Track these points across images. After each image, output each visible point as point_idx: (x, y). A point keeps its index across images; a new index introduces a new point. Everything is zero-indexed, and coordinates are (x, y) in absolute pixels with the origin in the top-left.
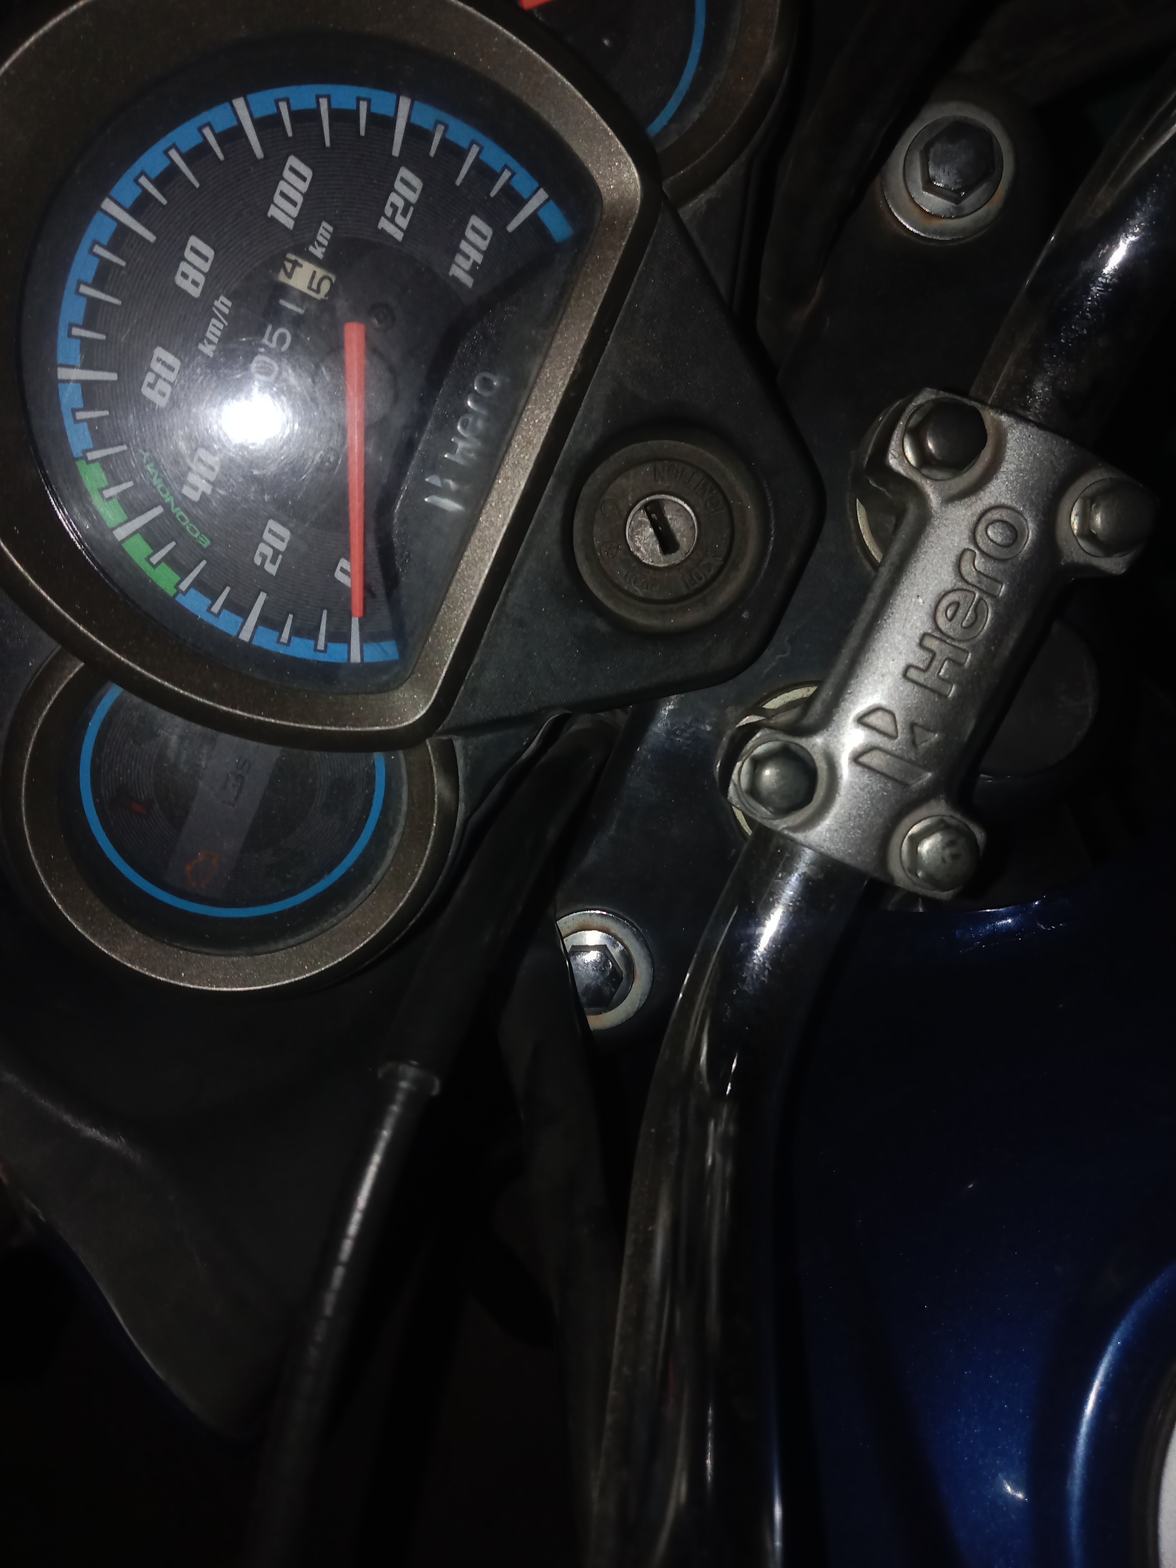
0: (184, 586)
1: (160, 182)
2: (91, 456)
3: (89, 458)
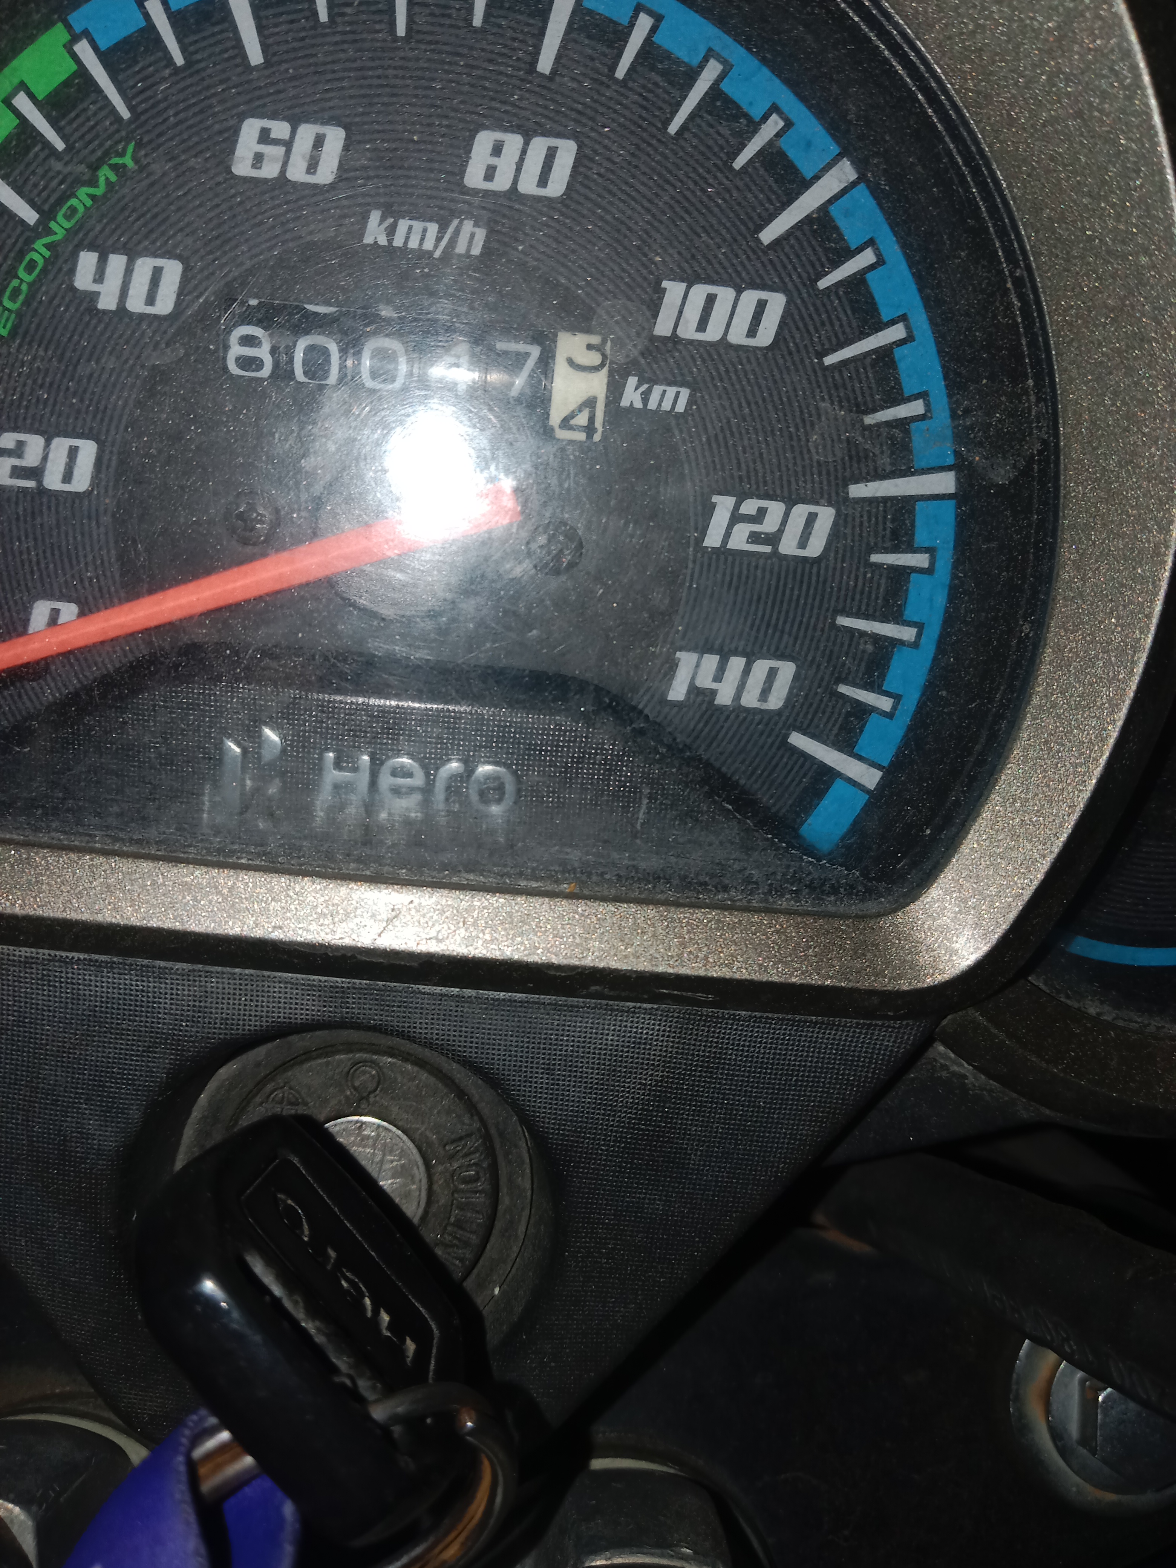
1: (654, 56)
2: (83, 49)
3: (77, 48)
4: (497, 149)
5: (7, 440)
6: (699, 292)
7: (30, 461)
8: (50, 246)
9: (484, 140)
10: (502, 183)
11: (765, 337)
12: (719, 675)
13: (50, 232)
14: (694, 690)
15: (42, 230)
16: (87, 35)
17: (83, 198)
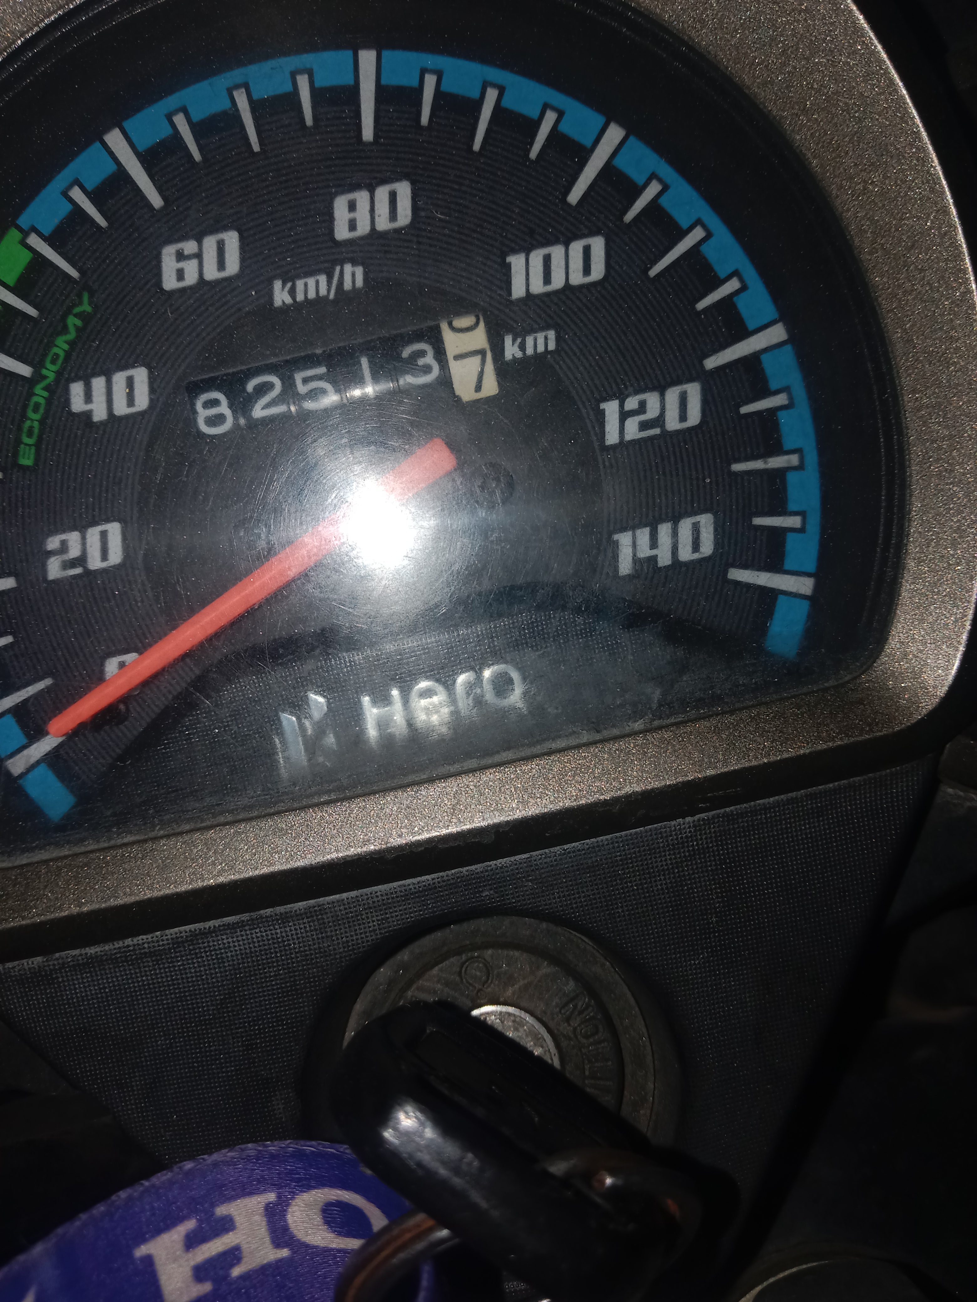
4: (352, 206)
5: (53, 543)
6: (537, 257)
7: (74, 552)
8: (45, 389)
10: (363, 228)
11: (598, 271)
12: (654, 543)
13: (43, 378)
14: (638, 562)
15: (37, 377)
16: (34, 229)
17: (61, 345)
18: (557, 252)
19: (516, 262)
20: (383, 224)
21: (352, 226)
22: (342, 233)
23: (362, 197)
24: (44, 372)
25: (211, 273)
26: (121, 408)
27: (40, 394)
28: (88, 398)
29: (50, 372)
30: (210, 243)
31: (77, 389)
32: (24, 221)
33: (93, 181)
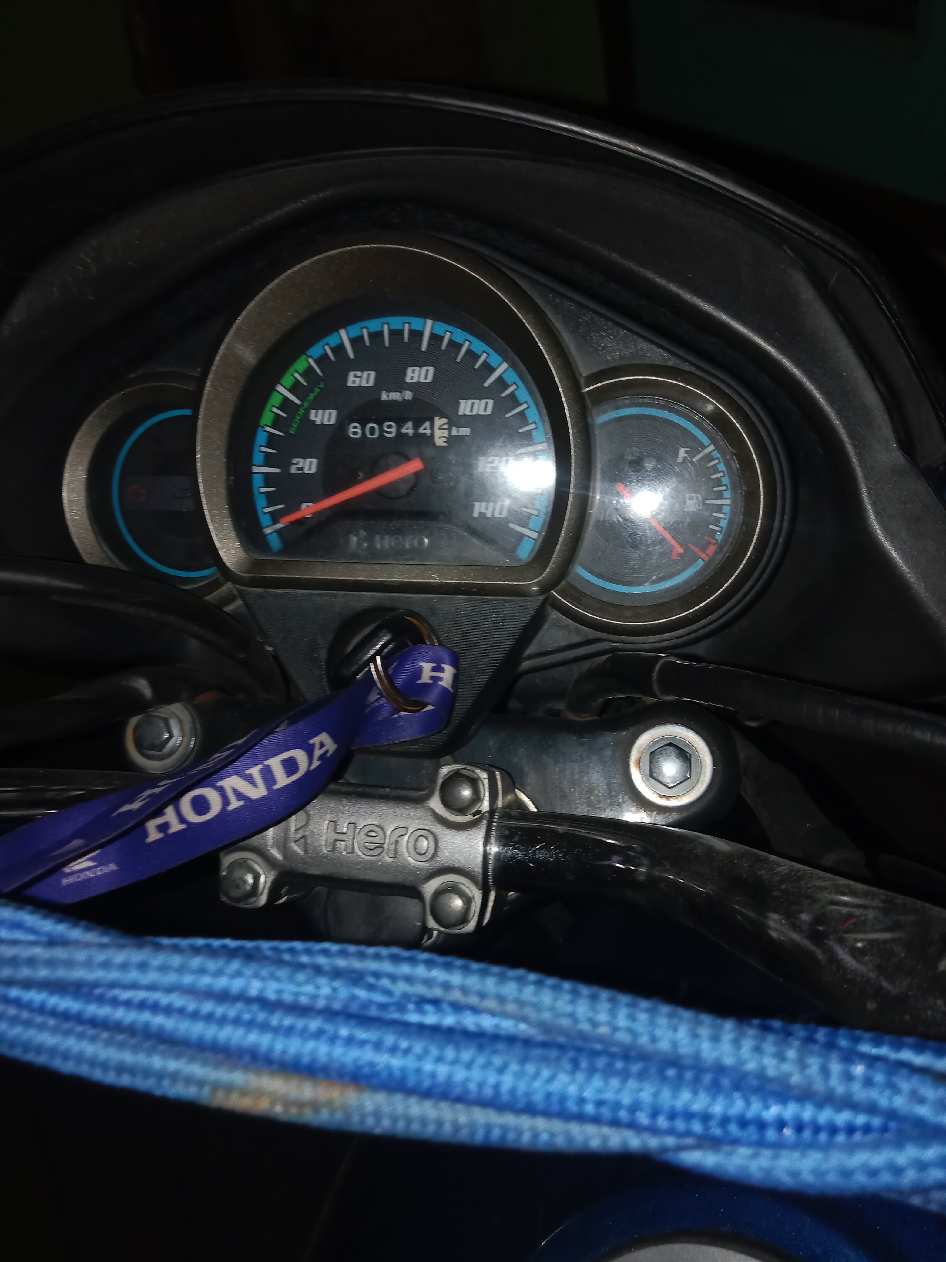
0: (268, 429)
1: (451, 343)
2: (310, 360)
4: (413, 372)
5: (295, 461)
6: (470, 401)
7: (300, 466)
8: (304, 410)
9: (410, 370)
10: (415, 380)
11: (489, 412)
12: (487, 509)
13: (303, 406)
14: (480, 513)
15: (302, 406)
16: (311, 357)
17: (311, 397)
18: (477, 401)
19: (463, 402)
20: (422, 380)
21: (412, 378)
22: (408, 380)
23: (417, 369)
24: (304, 404)
25: (364, 384)
26: (326, 422)
27: (301, 412)
28: (316, 416)
29: (306, 404)
30: (365, 374)
31: (313, 412)
32: (309, 352)
33: (333, 345)
